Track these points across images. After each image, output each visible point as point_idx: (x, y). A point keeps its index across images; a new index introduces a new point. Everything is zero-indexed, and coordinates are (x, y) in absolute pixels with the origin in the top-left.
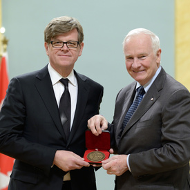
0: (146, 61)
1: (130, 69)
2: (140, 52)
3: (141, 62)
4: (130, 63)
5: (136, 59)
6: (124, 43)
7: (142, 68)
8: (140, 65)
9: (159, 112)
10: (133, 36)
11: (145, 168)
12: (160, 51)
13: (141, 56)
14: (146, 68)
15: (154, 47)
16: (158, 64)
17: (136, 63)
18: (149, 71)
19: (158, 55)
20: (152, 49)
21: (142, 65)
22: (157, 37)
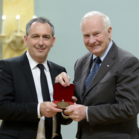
0: (100, 37)
1: (87, 44)
2: (94, 30)
3: (96, 38)
4: (87, 40)
5: (91, 36)
6: (81, 24)
7: (97, 43)
8: (95, 41)
10: (88, 18)
12: (111, 28)
13: (95, 34)
14: (100, 43)
15: (105, 25)
16: (109, 39)
17: (92, 40)
18: (102, 45)
19: (109, 32)
20: (104, 28)
21: (97, 40)
22: (107, 18)
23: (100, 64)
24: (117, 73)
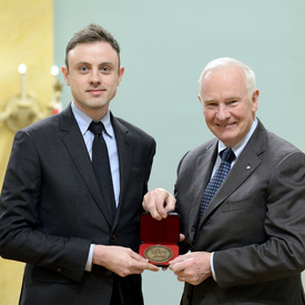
0: (237, 109)
1: (212, 121)
2: (228, 94)
3: (231, 110)
4: (211, 113)
5: (222, 105)
6: (200, 81)
7: (232, 120)
8: (229, 115)
9: (265, 186)
11: (241, 275)
12: (257, 92)
13: (230, 102)
14: (238, 120)
15: (249, 86)
16: (253, 113)
18: (241, 124)
19: (254, 99)
20: (246, 91)
21: (232, 114)
23: (233, 164)
24: (268, 182)
